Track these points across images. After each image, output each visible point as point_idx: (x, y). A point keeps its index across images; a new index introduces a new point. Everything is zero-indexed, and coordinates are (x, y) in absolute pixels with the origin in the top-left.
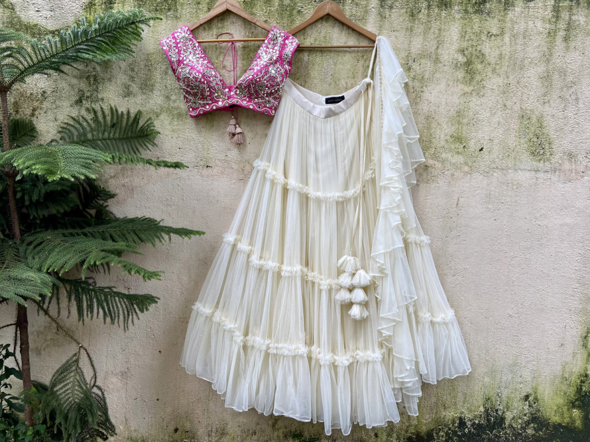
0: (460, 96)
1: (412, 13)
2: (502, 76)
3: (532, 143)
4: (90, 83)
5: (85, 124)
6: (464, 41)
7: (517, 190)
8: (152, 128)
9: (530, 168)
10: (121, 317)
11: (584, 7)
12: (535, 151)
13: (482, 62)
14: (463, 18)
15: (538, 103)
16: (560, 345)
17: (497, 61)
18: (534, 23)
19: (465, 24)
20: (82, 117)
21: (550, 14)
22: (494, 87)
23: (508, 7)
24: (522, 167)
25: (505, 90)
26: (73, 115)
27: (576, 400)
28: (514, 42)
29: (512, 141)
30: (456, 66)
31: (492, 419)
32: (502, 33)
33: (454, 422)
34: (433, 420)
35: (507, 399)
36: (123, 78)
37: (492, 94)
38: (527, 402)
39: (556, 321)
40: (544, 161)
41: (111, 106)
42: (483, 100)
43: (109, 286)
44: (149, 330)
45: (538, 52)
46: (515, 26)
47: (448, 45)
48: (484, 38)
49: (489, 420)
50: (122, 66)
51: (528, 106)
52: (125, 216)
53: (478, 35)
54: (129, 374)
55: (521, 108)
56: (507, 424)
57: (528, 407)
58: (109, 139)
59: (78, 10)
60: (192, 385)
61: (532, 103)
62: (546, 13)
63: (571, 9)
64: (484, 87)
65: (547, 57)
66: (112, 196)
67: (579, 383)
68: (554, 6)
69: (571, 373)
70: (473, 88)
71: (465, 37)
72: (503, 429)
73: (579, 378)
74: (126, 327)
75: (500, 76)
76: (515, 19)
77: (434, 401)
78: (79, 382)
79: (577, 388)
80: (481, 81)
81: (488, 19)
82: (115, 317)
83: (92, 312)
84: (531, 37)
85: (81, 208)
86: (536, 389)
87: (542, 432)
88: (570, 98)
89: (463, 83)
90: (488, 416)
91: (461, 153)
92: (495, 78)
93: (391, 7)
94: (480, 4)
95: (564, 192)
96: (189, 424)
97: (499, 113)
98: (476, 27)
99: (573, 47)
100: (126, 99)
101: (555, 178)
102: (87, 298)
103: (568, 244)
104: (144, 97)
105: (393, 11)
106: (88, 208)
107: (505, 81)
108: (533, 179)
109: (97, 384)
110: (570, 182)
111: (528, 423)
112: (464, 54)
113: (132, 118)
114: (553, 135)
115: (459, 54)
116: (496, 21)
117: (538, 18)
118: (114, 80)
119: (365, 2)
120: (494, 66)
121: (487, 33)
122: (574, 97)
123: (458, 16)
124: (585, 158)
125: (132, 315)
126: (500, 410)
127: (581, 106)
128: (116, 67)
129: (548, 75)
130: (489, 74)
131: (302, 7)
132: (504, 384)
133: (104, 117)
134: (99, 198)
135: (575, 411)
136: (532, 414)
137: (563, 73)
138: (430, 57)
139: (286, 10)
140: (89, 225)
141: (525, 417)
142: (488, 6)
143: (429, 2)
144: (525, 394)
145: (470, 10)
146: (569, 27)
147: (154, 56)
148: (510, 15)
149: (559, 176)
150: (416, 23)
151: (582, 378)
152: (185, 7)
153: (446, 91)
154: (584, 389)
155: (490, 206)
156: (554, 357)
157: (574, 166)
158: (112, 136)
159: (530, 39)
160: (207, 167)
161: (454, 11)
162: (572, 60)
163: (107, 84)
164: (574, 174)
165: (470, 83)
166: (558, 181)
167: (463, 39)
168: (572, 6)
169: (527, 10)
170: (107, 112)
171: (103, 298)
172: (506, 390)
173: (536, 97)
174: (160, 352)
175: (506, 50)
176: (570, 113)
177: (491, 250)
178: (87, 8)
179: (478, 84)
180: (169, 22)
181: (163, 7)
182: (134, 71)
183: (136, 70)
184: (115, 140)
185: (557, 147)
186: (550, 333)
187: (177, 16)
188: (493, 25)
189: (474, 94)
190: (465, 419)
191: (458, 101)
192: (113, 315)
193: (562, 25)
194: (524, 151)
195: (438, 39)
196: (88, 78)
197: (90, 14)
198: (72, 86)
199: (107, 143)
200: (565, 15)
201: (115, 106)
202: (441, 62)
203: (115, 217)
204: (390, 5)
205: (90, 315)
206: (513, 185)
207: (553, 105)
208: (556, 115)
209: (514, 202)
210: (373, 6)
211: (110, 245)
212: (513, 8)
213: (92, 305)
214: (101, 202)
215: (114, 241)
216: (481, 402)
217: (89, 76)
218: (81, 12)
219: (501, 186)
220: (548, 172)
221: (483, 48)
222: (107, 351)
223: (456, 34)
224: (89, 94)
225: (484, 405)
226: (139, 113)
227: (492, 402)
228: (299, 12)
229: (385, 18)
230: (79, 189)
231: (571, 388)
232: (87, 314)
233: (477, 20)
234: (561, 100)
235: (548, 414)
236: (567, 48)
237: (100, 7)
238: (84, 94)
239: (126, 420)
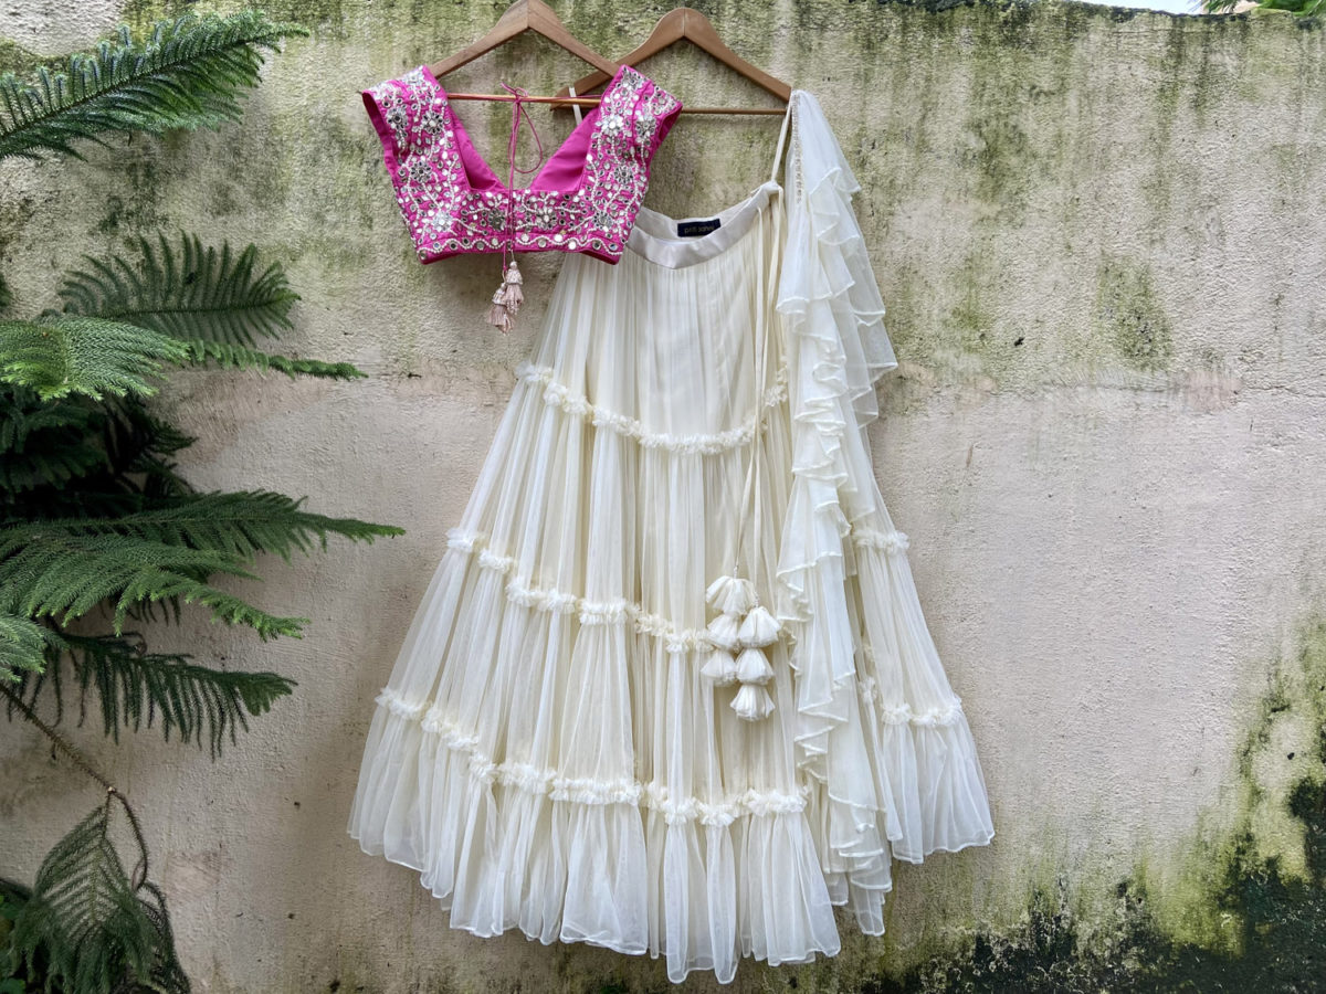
0: (973, 225)
1: (869, 41)
2: (1062, 182)
3: (1126, 328)
4: (135, 181)
5: (122, 275)
6: (981, 104)
7: (1097, 431)
8: (281, 286)
9: (1122, 383)
10: (206, 724)
11: (1234, 35)
12: (1134, 346)
13: (1019, 151)
14: (978, 55)
15: (1139, 242)
16: (1192, 770)
17: (1051, 149)
18: (1130, 68)
19: (983, 68)
20: (117, 260)
21: (1164, 49)
22: (1045, 207)
23: (1075, 32)
24: (1107, 380)
25: (1069, 215)
26: (96, 255)
27: (1229, 891)
28: (1087, 108)
29: (1084, 324)
30: (964, 160)
31: (1049, 938)
32: (1062, 89)
33: (964, 948)
34: (919, 944)
35: (1080, 893)
36: (214, 170)
37: (1041, 220)
38: (1123, 900)
39: (1182, 719)
40: (1153, 368)
41: (184, 235)
42: (1022, 234)
43: (177, 653)
44: (272, 753)
45: (1139, 130)
46: (1089, 74)
47: (947, 113)
48: (1023, 99)
49: (1041, 942)
50: (212, 143)
51: (1117, 247)
52: (216, 489)
53: (1010, 91)
54: (224, 859)
55: (1103, 253)
56: (1081, 949)
57: (1125, 910)
58: (180, 311)
59: (110, 14)
60: (373, 879)
61: (1126, 242)
62: (1156, 47)
63: (1208, 40)
64: (1023, 206)
65: (1159, 142)
66: (186, 442)
67: (1233, 856)
68: (1172, 33)
69: (1217, 833)
70: (999, 209)
71: (982, 95)
72: (1071, 961)
73: (1233, 844)
74: (216, 750)
75: (1058, 183)
76: (1089, 58)
77: (920, 901)
78: (106, 876)
79: (1230, 866)
80: (1017, 193)
81: (1032, 56)
82: (191, 726)
83: (137, 713)
84: (1123, 98)
85: (111, 470)
86: (1142, 869)
87: (1156, 964)
88: (1206, 232)
89: (979, 197)
90: (1038, 933)
91: (975, 351)
92: (1047, 187)
93: (822, 27)
94: (1015, 24)
95: (1195, 434)
96: (365, 972)
97: (1057, 263)
98: (1006, 74)
99: (1213, 122)
100: (221, 219)
101: (1176, 405)
102: (125, 681)
103: (1206, 549)
104: (264, 214)
105: (828, 34)
106: (128, 471)
107: (1069, 194)
108: (1129, 406)
109: (149, 879)
110: (1208, 413)
111: (1125, 946)
112: (981, 134)
113: (235, 264)
114: (1170, 311)
115: (971, 134)
116: (1048, 62)
117: (1139, 58)
118: (192, 176)
119: (766, 15)
120: (1045, 160)
121: (1029, 88)
122: (1214, 230)
123: (966, 50)
124: (1239, 362)
125: (233, 721)
126: (1066, 918)
127: (1230, 248)
128: (196, 146)
129: (1160, 182)
130: (1035, 177)
131: (627, 21)
132: (1072, 860)
133: (169, 259)
134: (154, 446)
135: (1226, 915)
136: (1134, 926)
137: (1191, 177)
138: (908, 139)
139: (590, 26)
140: (132, 511)
141: (1119, 933)
142: (1032, 30)
143: (905, 18)
144: (1119, 881)
145: (994, 37)
146: (1205, 78)
147: (288, 122)
148: (1079, 48)
149: (1186, 401)
150: (878, 62)
151: (1241, 844)
152: (361, 13)
153: (943, 215)
154: (1244, 866)
155: (1039, 467)
156: (1179, 798)
157: (1216, 380)
158: (186, 305)
159: (1122, 103)
160: (410, 375)
161: (958, 38)
162: (1210, 149)
163: (177, 184)
164: (1217, 397)
165: (993, 196)
166: (1183, 412)
167: (977, 101)
168: (1209, 33)
169: (1114, 39)
170: (176, 248)
171: (163, 681)
172: (1078, 873)
173: (1135, 228)
174: (296, 804)
175: (1071, 126)
176: (1207, 264)
177: (1042, 563)
178: (132, 10)
179: (1011, 199)
180: (322, 46)
181: (309, 12)
182: (239, 155)
183: (244, 153)
184: (194, 312)
185: (1181, 338)
186: (1170, 744)
187: (340, 33)
188: (1042, 71)
189: (1003, 220)
190: (988, 940)
191: (968, 235)
192: (187, 721)
193: (1189, 74)
194: (1110, 346)
195: (925, 99)
196: (132, 169)
197: (139, 24)
198: (94, 188)
199: (174, 319)
200: (1194, 52)
201: (194, 235)
202: (930, 151)
203: (192, 492)
204: (820, 22)
205: (131, 721)
206: (1087, 421)
207: (1171, 246)
208: (1177, 269)
209: (1090, 457)
210: (782, 22)
211: (181, 555)
212: (1085, 35)
213: (139, 696)
214: (159, 456)
215: (191, 546)
216: (1023, 901)
217: (134, 165)
218: (117, 18)
219: (1061, 423)
220: (1161, 391)
221: (1022, 120)
222: (172, 803)
223: (962, 90)
224: (132, 207)
225: (1029, 907)
226: (252, 251)
227: (1048, 900)
228: (619, 30)
229: (810, 50)
230: (106, 425)
231: (1218, 865)
232: (126, 717)
233: (1009, 59)
234: (1187, 235)
235: (1168, 924)
236: (1201, 124)
237: (161, 8)
238: (121, 207)
239: (217, 965)
